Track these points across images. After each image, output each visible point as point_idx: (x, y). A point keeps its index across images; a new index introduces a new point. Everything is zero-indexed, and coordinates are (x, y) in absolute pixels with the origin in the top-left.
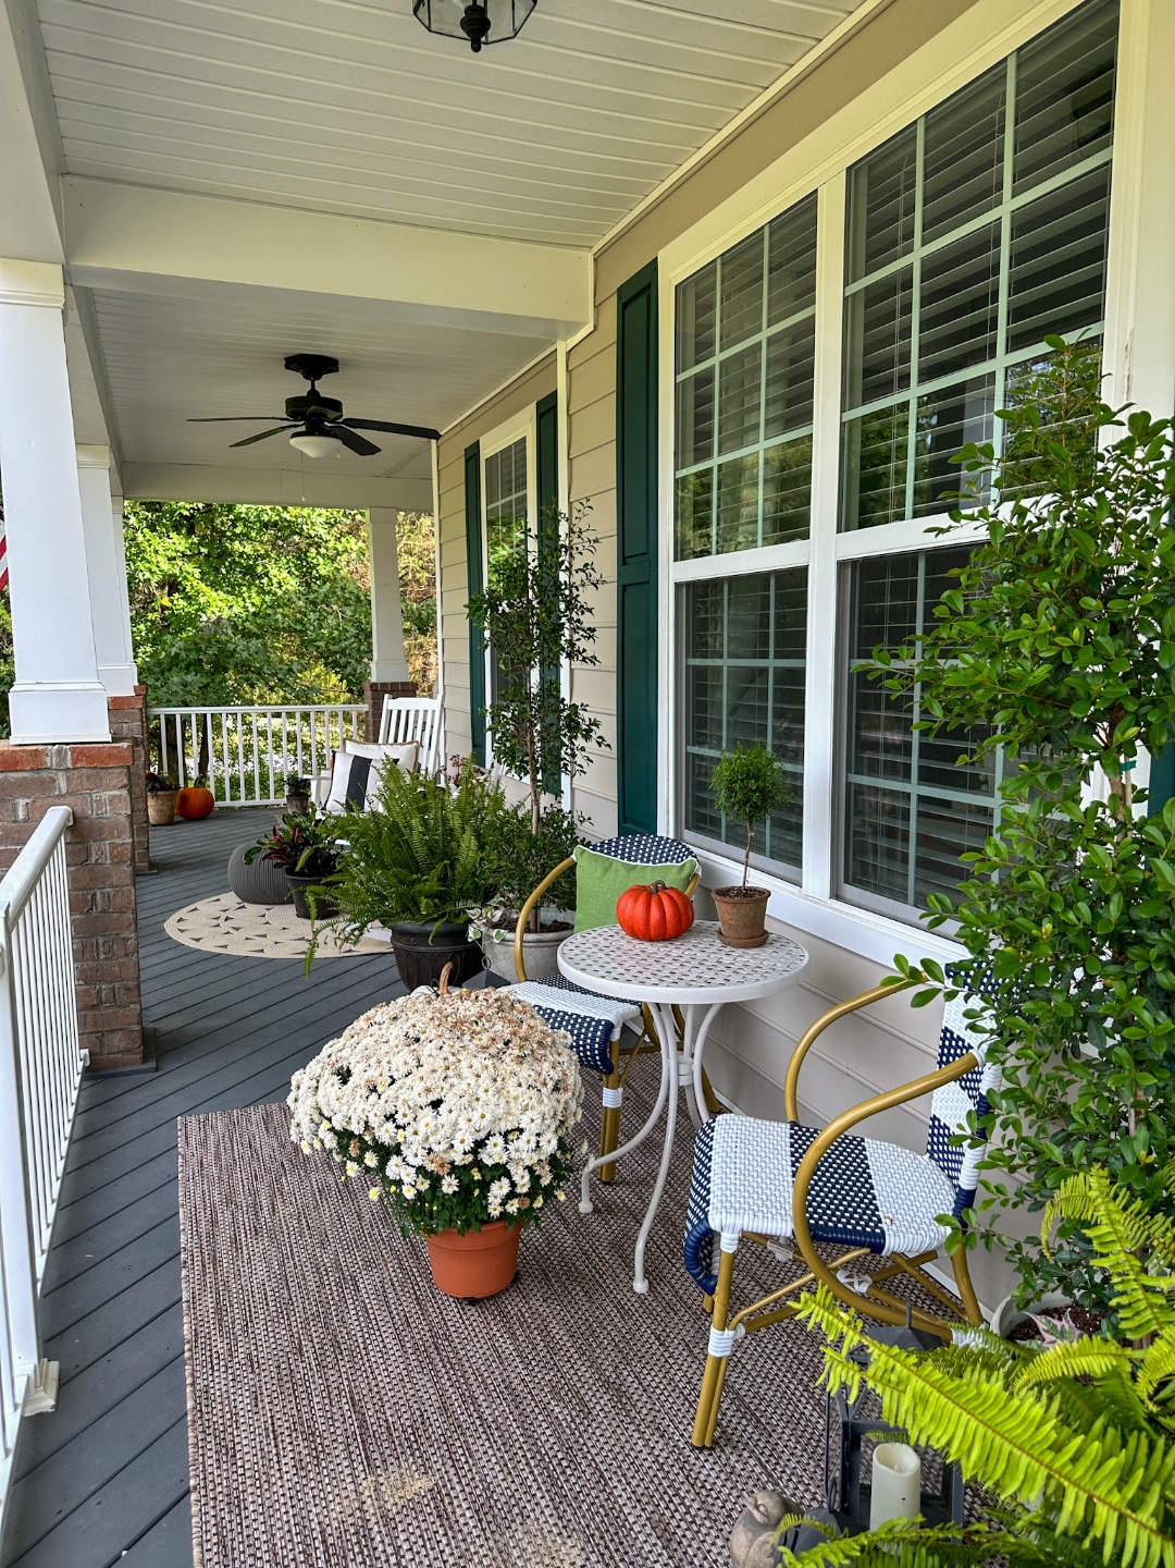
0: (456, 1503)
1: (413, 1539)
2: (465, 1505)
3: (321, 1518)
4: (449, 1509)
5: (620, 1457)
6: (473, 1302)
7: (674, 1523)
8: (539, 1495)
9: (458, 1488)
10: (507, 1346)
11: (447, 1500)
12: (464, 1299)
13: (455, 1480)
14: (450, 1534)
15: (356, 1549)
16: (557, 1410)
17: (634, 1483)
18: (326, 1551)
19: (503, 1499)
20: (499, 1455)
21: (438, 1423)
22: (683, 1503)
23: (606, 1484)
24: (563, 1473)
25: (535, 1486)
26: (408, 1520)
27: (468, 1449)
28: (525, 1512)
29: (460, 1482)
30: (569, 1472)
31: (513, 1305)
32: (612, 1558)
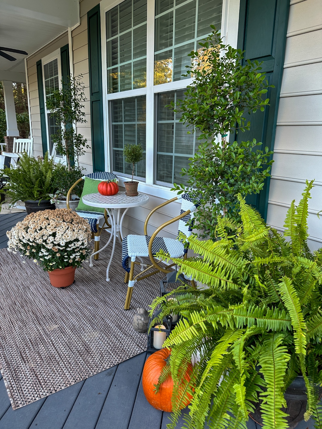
0: (65, 329)
1: (55, 338)
2: (68, 329)
3: (29, 337)
4: (64, 331)
5: (107, 314)
6: (63, 288)
7: (122, 325)
8: (87, 324)
9: (66, 326)
10: (74, 296)
11: (63, 329)
12: (61, 288)
13: (64, 325)
14: (65, 335)
15: (40, 342)
16: (89, 307)
17: (111, 319)
18: (32, 343)
19: (78, 327)
20: (75, 318)
21: (58, 314)
22: (123, 321)
23: (104, 320)
24: (93, 319)
25: (86, 323)
26: (53, 334)
27: (67, 318)
28: (84, 328)
29: (66, 325)
30: (94, 319)
31: (74, 287)
32: (107, 334)
